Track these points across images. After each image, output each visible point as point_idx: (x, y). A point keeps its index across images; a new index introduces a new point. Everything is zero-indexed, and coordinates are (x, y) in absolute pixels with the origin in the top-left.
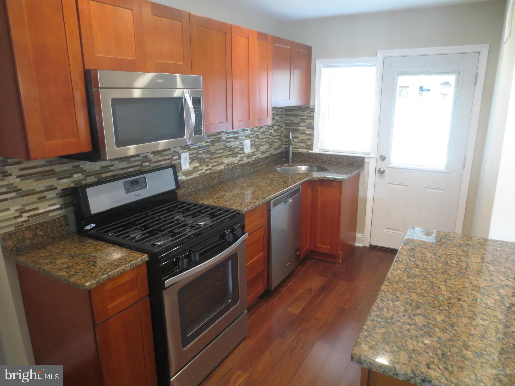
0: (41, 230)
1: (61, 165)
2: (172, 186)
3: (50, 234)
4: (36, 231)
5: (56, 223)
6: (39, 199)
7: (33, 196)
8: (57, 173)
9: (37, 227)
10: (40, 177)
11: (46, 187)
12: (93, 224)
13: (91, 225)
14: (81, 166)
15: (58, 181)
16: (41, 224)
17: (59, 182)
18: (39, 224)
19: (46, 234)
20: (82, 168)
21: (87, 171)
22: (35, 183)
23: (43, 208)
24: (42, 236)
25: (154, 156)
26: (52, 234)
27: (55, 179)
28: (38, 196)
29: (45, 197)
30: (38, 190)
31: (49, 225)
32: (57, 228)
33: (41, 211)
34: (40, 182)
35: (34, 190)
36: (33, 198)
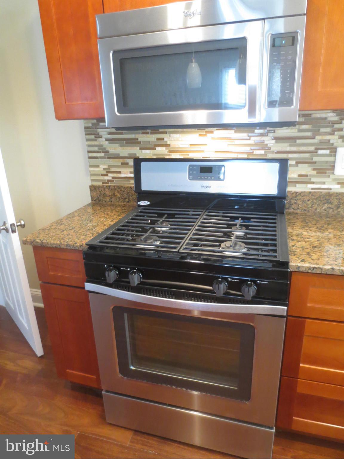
0: (118, 192)
1: (145, 135)
2: (272, 190)
3: (126, 198)
4: (114, 192)
5: (132, 191)
6: (122, 164)
7: (117, 160)
8: (140, 142)
9: (115, 188)
10: (125, 144)
11: (129, 154)
12: (147, 202)
13: (146, 202)
14: (165, 140)
15: (140, 151)
16: (119, 187)
17: (142, 152)
18: (117, 186)
19: (122, 198)
20: (166, 142)
21: (172, 146)
22: (120, 148)
23: (125, 174)
24: (119, 198)
25: (276, 142)
26: (127, 199)
27: (138, 148)
28: (121, 161)
29: (128, 164)
30: (121, 155)
31: (125, 191)
32: (132, 195)
33: (123, 175)
34: (125, 148)
35: (119, 154)
36: (118, 162)
